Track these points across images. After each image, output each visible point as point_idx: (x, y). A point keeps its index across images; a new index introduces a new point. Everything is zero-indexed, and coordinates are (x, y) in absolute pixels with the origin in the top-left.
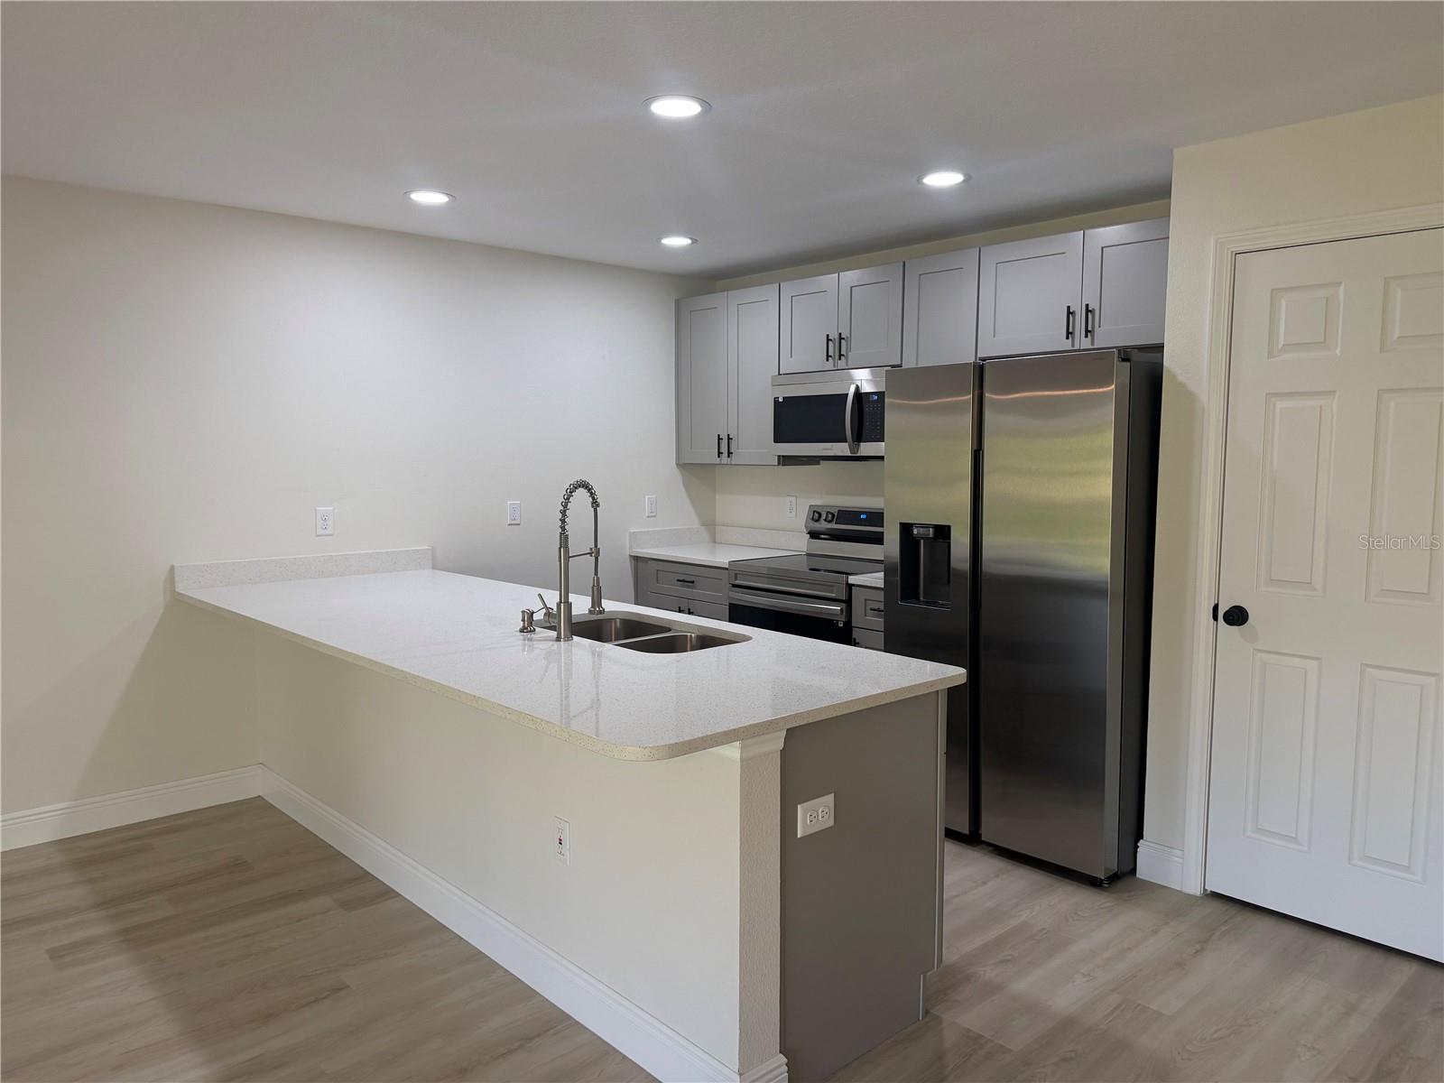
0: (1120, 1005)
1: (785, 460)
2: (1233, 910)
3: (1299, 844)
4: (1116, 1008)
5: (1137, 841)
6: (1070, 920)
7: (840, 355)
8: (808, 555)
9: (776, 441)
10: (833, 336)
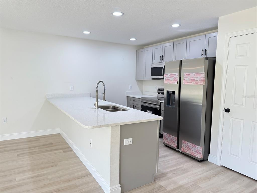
0: (193, 184)
1: (153, 79)
2: (225, 169)
3: (239, 157)
4: (192, 185)
5: (209, 154)
6: (191, 168)
7: (162, 60)
8: (158, 97)
9: (151, 76)
10: (161, 56)
